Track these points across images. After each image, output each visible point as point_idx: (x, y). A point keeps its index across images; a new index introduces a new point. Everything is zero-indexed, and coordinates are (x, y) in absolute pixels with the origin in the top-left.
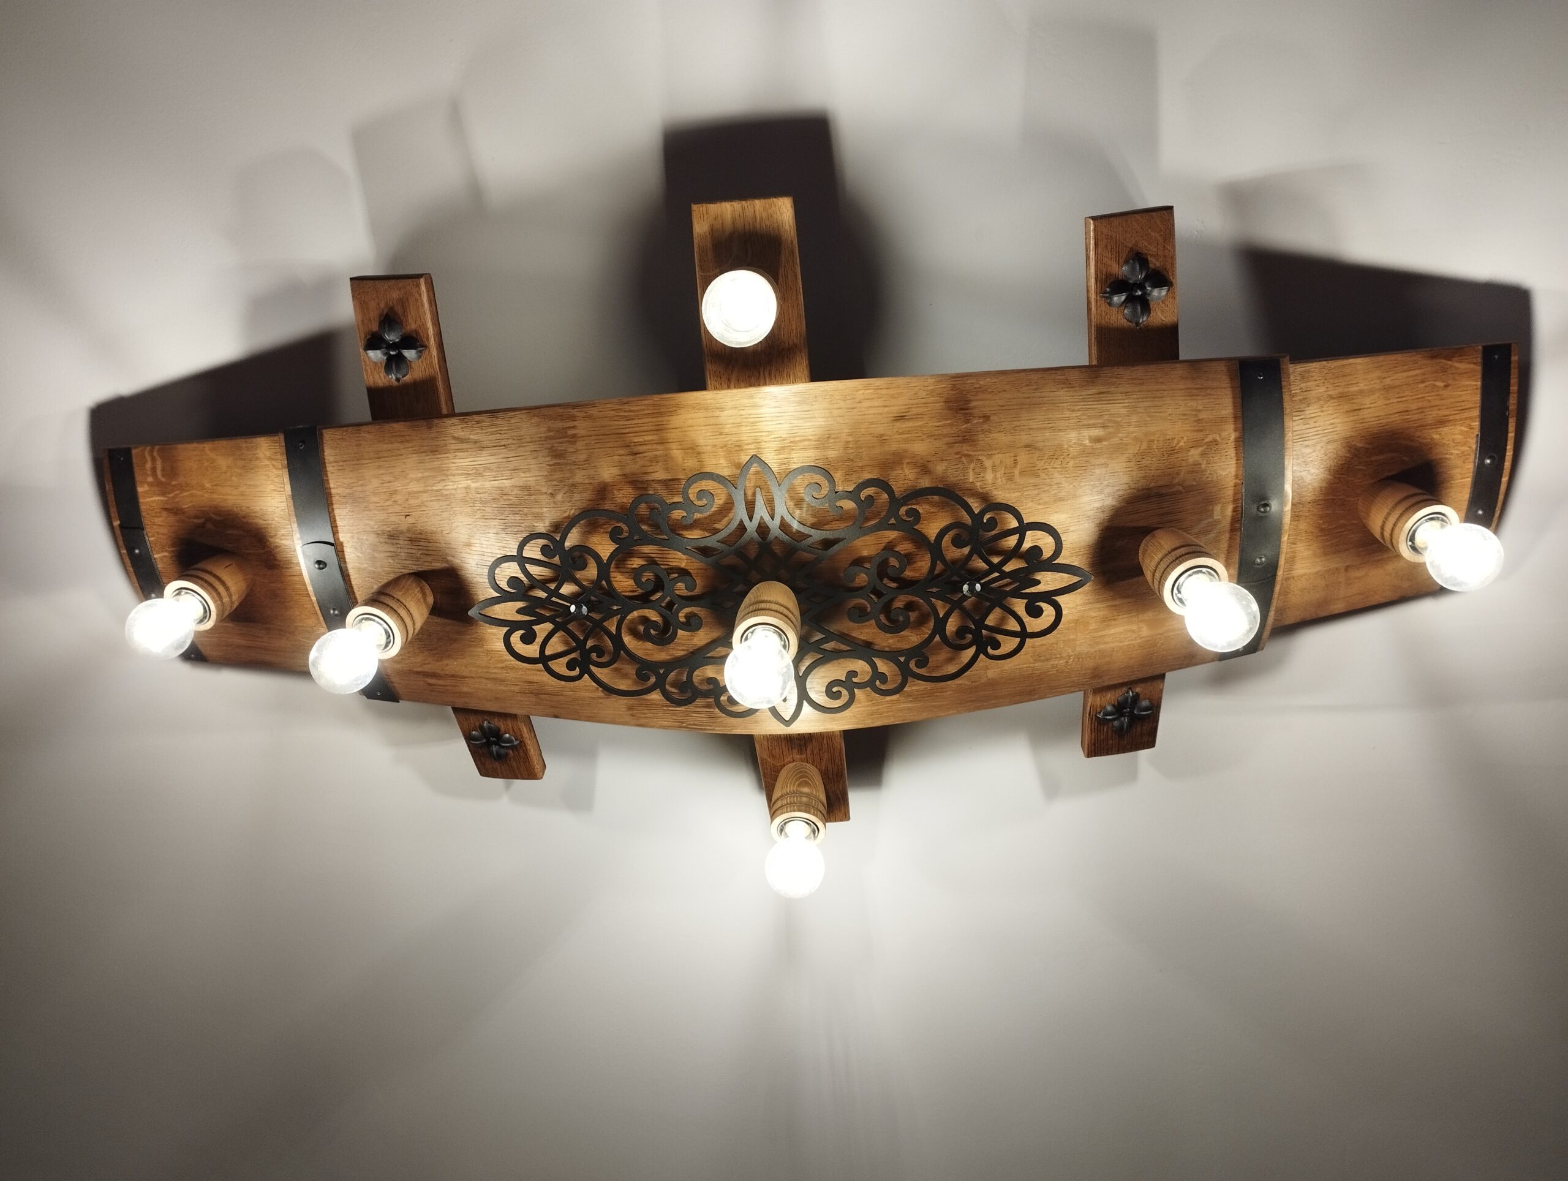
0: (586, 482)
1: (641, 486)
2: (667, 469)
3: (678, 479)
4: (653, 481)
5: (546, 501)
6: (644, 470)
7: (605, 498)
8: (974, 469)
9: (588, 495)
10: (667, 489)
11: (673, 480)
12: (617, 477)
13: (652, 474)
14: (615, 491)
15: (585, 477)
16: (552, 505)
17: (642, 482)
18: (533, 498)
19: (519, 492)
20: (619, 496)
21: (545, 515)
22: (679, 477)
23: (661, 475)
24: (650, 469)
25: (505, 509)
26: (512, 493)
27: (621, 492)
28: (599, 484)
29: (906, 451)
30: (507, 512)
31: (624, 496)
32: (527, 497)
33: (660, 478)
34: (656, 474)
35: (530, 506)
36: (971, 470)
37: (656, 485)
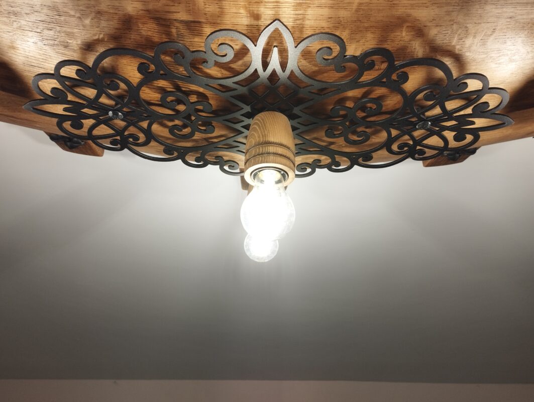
0: (111, 11)
1: (163, 23)
2: (189, 11)
3: (199, 22)
4: (175, 20)
5: (76, 23)
6: (167, 9)
7: (131, 29)
8: (460, 35)
9: (114, 24)
10: (189, 29)
11: (194, 22)
12: (141, 12)
13: (175, 14)
14: (140, 24)
15: (109, 7)
16: (81, 28)
17: (165, 20)
18: (62, 18)
19: (49, 12)
20: (143, 29)
21: (77, 35)
22: (200, 20)
23: (183, 16)
24: (173, 9)
25: (38, 24)
26: (43, 11)
27: (145, 25)
28: (125, 15)
29: (409, 16)
30: (42, 28)
31: (149, 30)
32: (57, 17)
33: (182, 19)
34: (178, 14)
35: (61, 25)
36: (457, 35)
37: (177, 24)
